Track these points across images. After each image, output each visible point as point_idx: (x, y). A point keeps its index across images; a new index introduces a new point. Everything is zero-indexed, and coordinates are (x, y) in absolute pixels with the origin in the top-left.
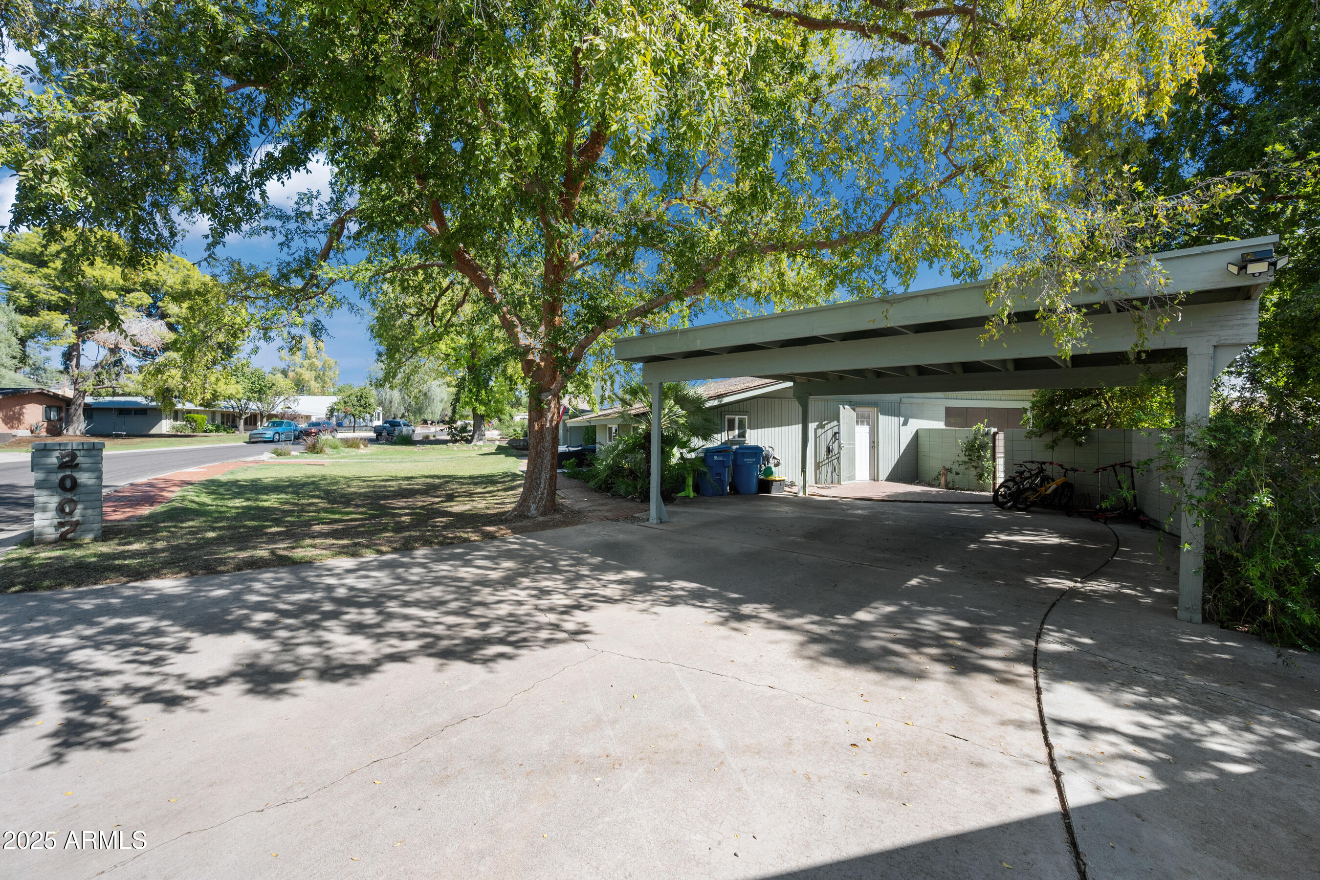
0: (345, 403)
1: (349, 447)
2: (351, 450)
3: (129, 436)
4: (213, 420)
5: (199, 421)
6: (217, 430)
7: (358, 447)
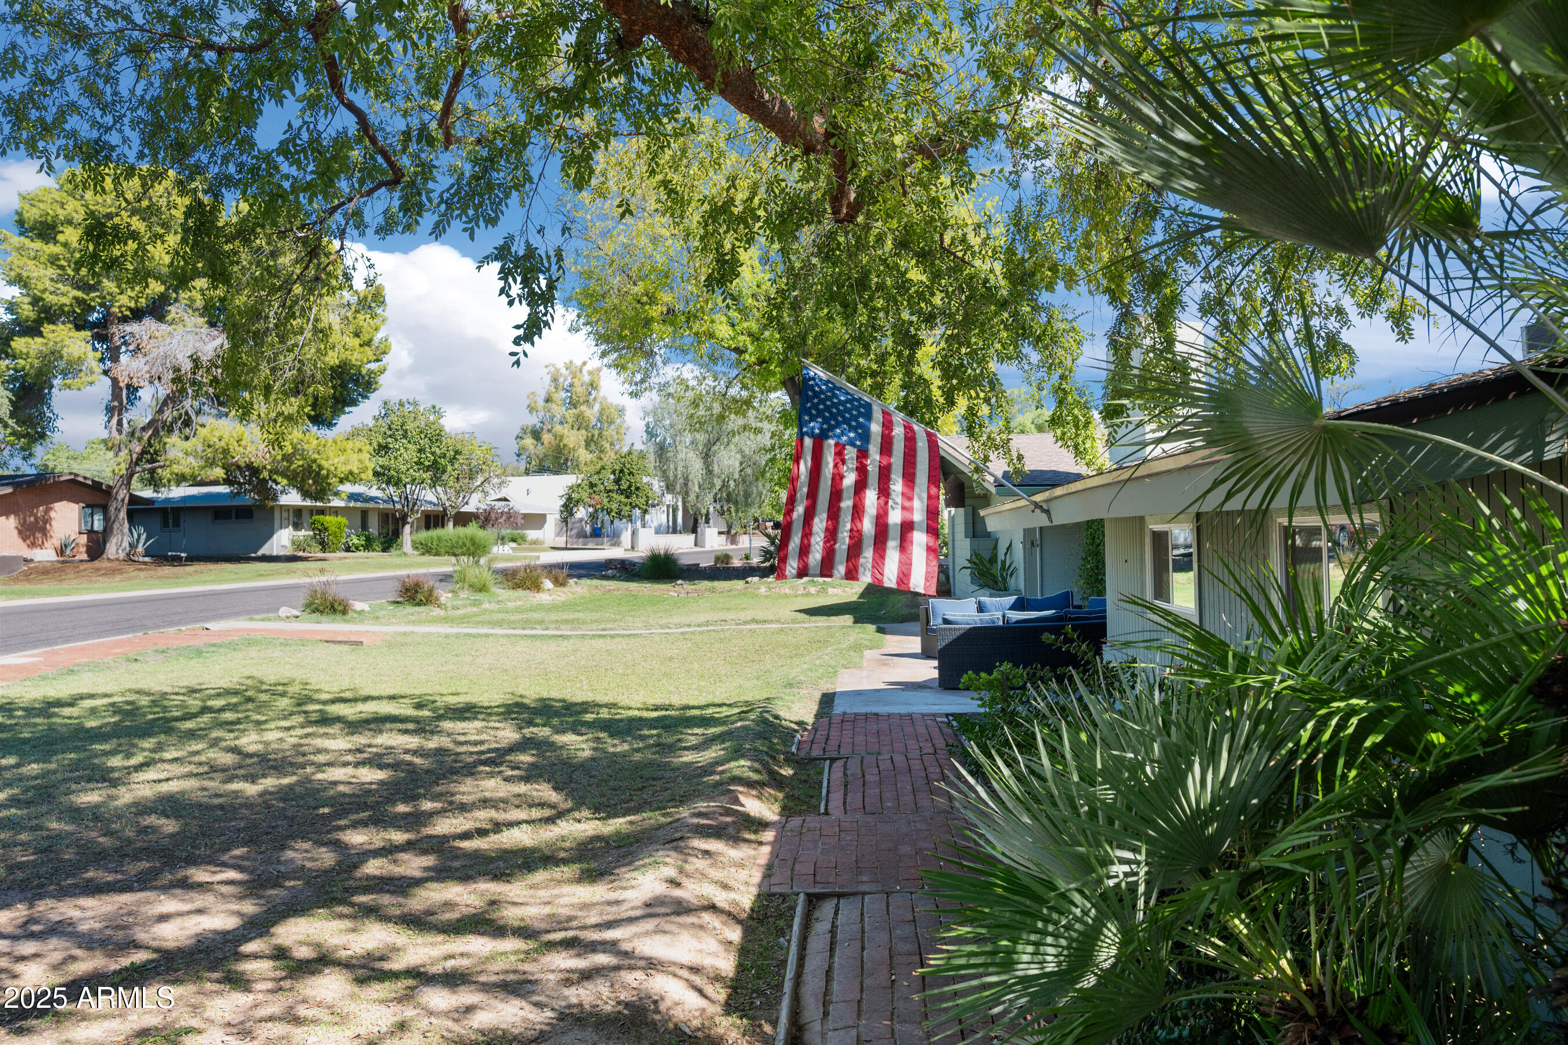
0: (592, 485)
1: (517, 586)
2: (520, 593)
3: (192, 559)
4: (364, 526)
5: (333, 529)
6: (368, 546)
7: (537, 587)
